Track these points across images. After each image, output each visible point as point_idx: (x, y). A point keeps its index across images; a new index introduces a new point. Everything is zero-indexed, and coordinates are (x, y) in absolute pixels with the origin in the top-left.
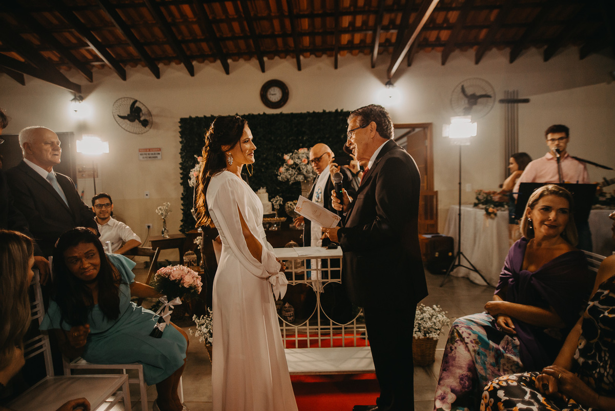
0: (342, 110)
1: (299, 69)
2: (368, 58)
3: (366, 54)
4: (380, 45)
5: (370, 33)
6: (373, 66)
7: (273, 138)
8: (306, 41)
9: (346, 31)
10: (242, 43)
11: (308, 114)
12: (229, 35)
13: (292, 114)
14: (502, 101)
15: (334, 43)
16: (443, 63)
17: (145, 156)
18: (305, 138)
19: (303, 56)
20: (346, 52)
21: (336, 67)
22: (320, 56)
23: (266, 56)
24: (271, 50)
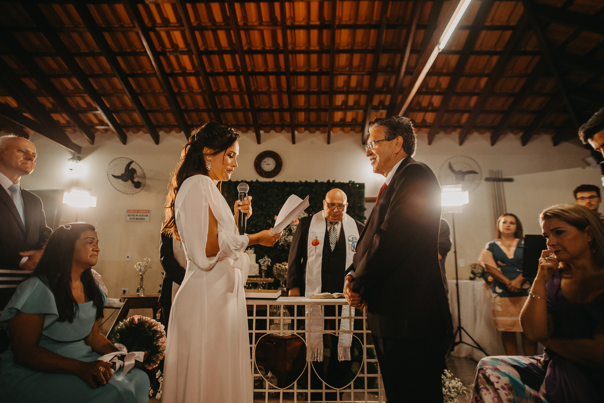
0: (334, 181)
1: (294, 142)
2: (359, 136)
3: (357, 132)
5: (361, 111)
7: (264, 205)
8: (302, 116)
9: (339, 109)
10: (240, 115)
11: (301, 183)
12: (230, 107)
13: (284, 182)
14: (487, 180)
15: (327, 120)
16: (430, 143)
17: (132, 217)
19: (297, 131)
20: (338, 129)
21: (329, 143)
22: (314, 132)
23: (262, 130)
24: (268, 124)
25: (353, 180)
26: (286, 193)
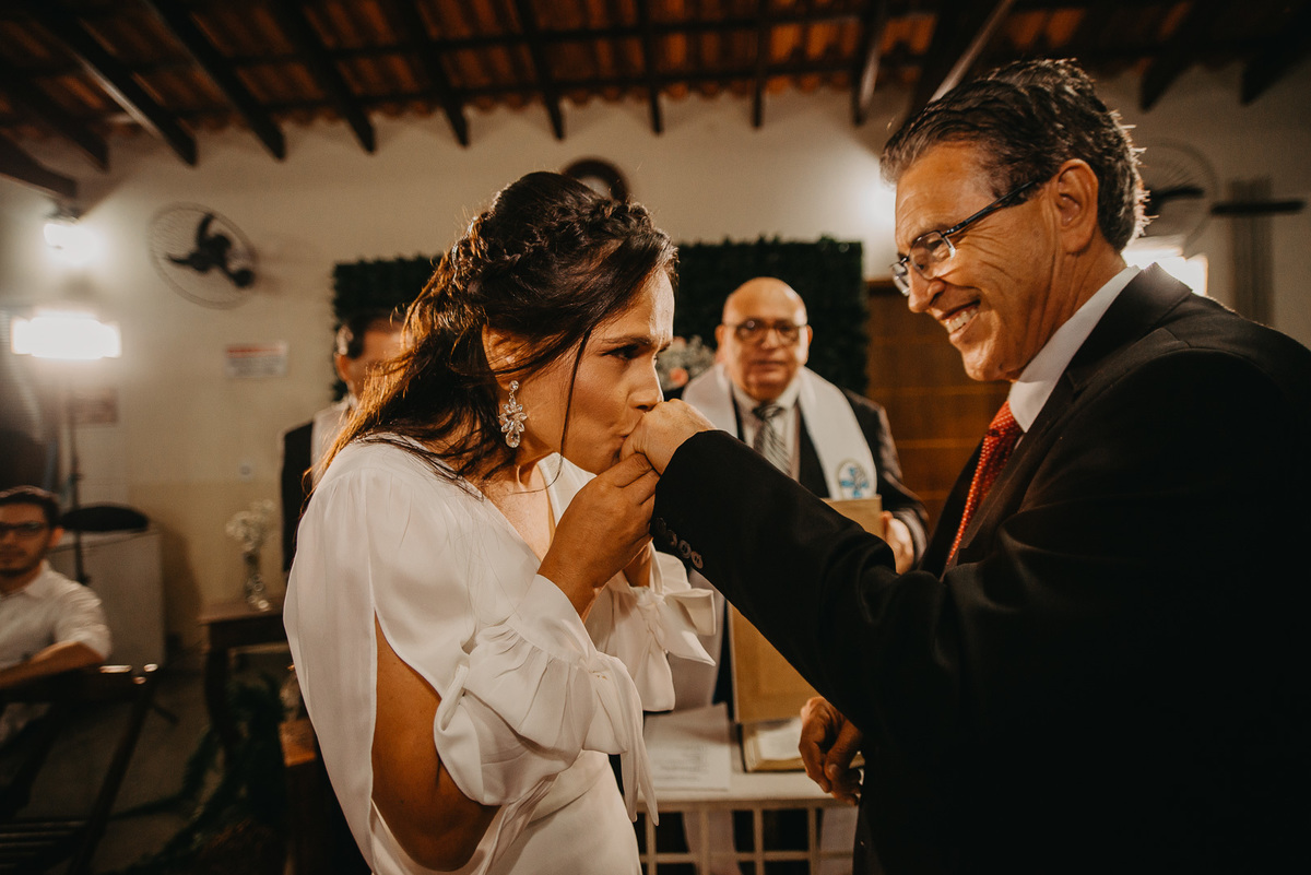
0: (776, 239)
1: (658, 129)
2: (845, 100)
3: (837, 89)
5: (853, 21)
6: (860, 120)
8: (677, 48)
9: (786, 16)
10: (499, 56)
12: (464, 32)
19: (668, 94)
20: (785, 82)
21: (757, 124)
22: (714, 96)
23: (565, 97)
24: (582, 76)
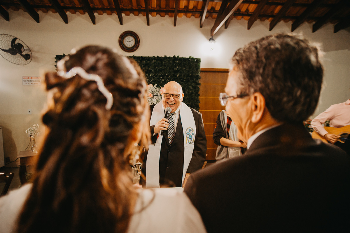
0: (178, 57)
1: (148, 24)
2: (198, 20)
3: (196, 17)
4: (207, 12)
6: (201, 27)
8: (154, 3)
11: (154, 58)
13: (142, 57)
16: (249, 28)
17: (28, 82)
18: (150, 75)
19: (151, 15)
20: (182, 14)
21: (175, 25)
22: (164, 16)
23: (123, 13)
24: (128, 8)
25: (192, 56)
26: (143, 65)
